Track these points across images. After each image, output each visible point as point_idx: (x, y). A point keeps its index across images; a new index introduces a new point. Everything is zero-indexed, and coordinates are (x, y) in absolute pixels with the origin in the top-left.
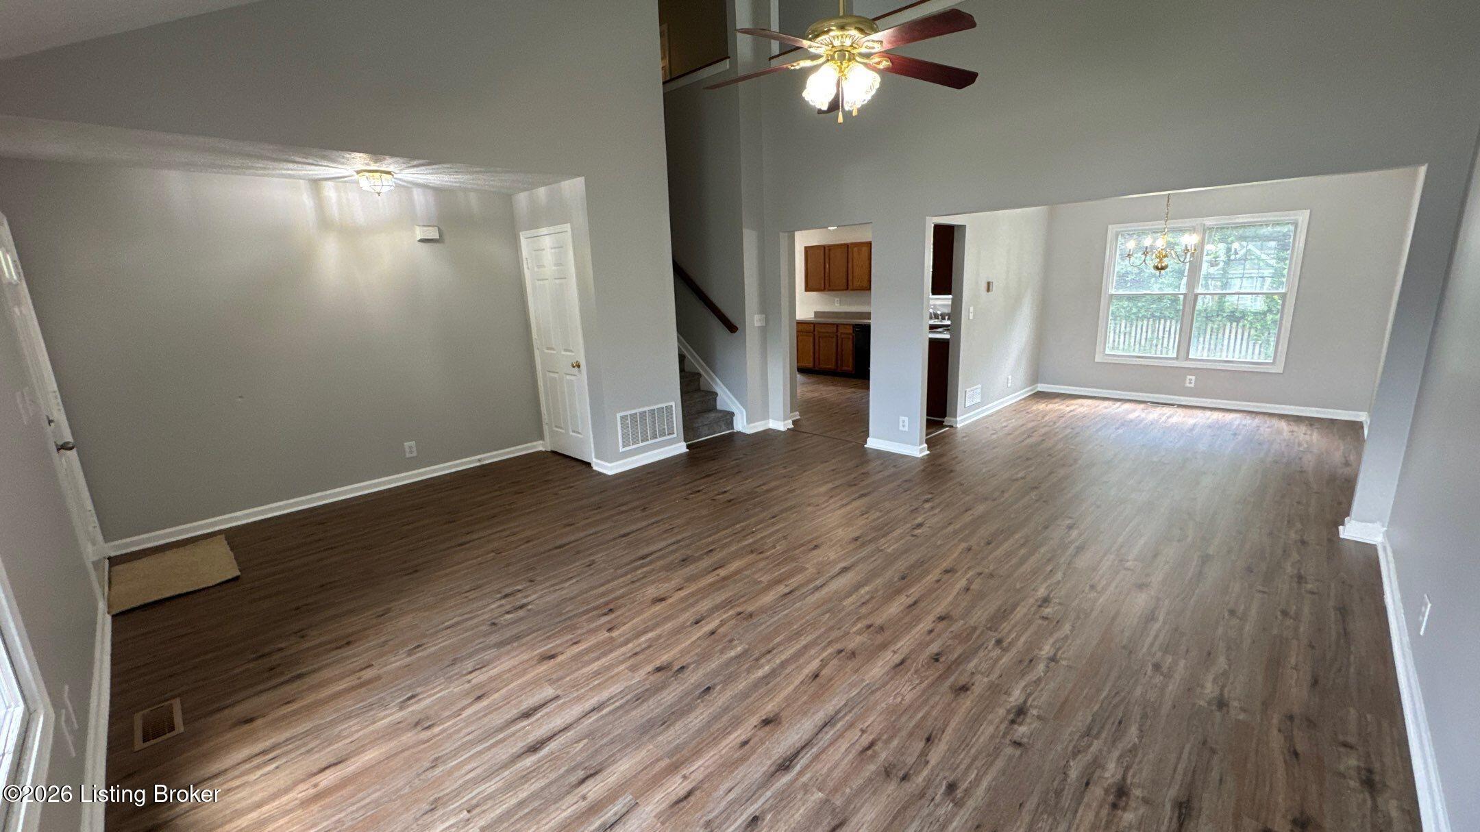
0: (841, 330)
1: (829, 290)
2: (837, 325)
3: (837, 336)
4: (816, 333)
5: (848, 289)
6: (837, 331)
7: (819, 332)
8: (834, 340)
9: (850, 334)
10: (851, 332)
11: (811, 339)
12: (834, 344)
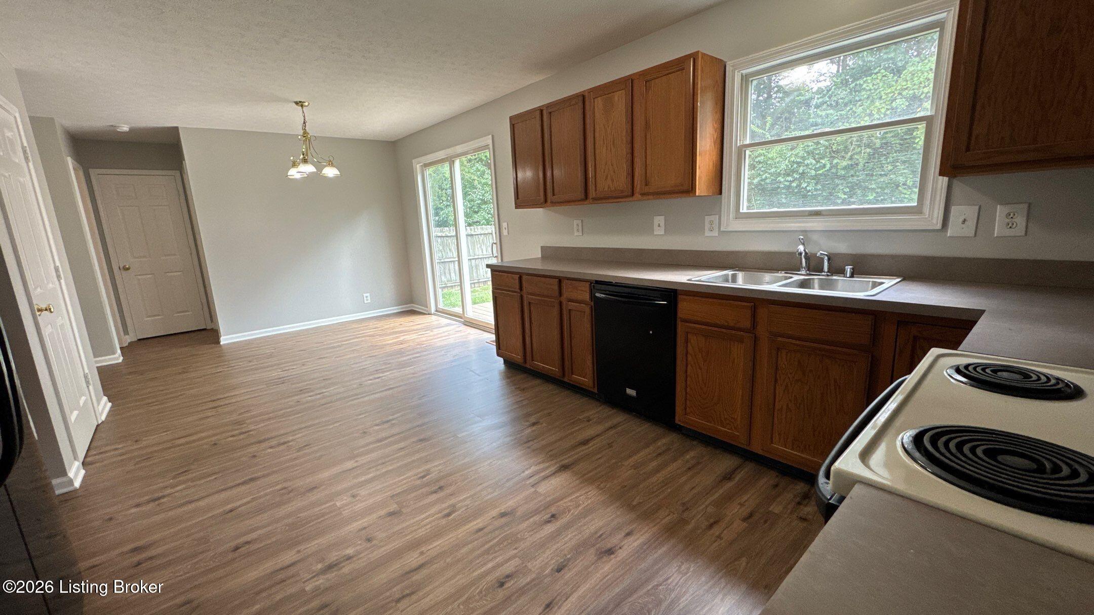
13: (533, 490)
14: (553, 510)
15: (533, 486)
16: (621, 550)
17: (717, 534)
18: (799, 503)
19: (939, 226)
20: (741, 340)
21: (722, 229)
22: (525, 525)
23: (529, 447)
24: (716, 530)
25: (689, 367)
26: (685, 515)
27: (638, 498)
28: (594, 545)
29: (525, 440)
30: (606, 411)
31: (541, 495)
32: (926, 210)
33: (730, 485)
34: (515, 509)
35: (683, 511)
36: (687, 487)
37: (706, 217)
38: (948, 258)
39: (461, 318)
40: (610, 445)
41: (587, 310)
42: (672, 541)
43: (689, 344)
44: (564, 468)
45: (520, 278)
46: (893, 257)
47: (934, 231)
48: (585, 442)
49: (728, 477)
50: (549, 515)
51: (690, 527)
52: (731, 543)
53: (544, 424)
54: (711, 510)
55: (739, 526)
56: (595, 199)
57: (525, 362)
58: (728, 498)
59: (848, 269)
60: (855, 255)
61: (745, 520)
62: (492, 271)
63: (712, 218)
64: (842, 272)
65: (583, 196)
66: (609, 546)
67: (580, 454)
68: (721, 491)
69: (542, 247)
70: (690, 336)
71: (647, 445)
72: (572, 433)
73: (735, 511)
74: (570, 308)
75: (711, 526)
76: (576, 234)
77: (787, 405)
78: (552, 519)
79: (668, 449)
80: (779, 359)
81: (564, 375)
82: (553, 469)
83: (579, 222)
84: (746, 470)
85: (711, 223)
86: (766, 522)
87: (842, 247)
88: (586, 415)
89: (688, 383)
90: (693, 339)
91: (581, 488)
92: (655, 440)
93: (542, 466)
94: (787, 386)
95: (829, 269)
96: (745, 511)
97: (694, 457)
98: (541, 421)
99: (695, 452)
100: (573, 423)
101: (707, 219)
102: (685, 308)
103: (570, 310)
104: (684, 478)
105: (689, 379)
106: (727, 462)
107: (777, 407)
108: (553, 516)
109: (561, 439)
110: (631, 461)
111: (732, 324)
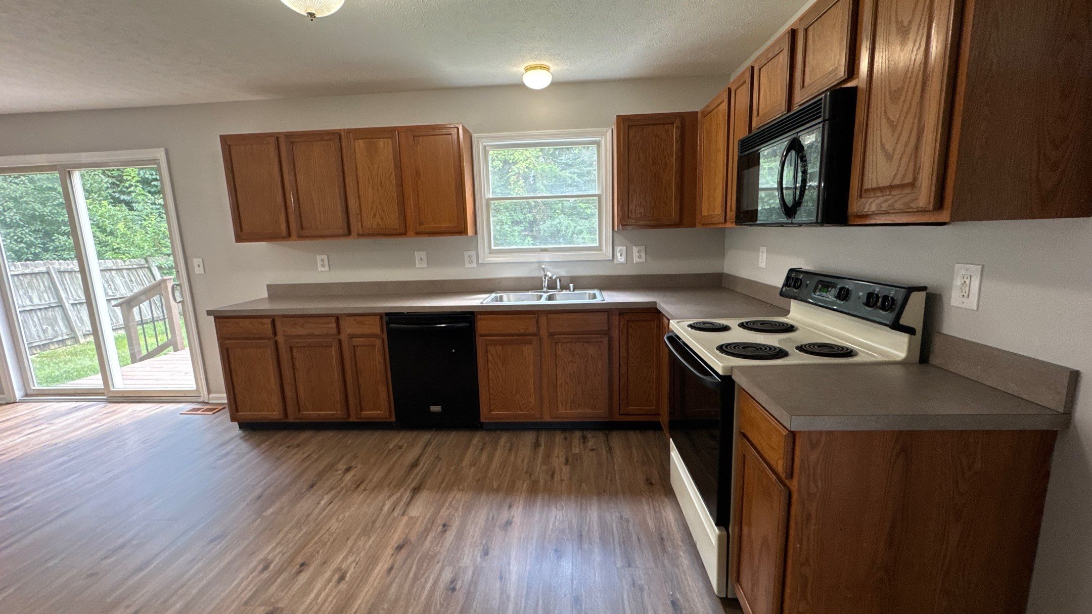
0: (349, 328)
1: (301, 237)
2: (338, 318)
3: (340, 341)
4: (280, 338)
5: (349, 233)
6: (339, 332)
7: (288, 337)
8: (334, 351)
9: (375, 336)
10: (377, 330)
11: (269, 353)
12: (335, 362)
13: (406, 518)
14: (440, 521)
15: (403, 514)
16: (515, 519)
17: (559, 478)
18: (584, 443)
19: (611, 258)
20: (530, 343)
21: (480, 262)
22: (427, 544)
23: (365, 490)
24: (557, 477)
25: (490, 372)
26: (533, 478)
27: (494, 483)
28: (495, 526)
29: (354, 486)
30: (409, 436)
31: (418, 518)
32: (604, 248)
33: (542, 448)
34: (406, 538)
35: (530, 476)
36: (519, 460)
37: (465, 252)
38: (617, 276)
39: (102, 394)
40: (438, 458)
41: (378, 342)
42: (540, 497)
43: (489, 355)
44: (416, 490)
45: (273, 322)
46: (591, 277)
47: (608, 260)
48: (415, 464)
49: (537, 445)
50: (441, 527)
51: (542, 483)
52: (570, 479)
53: (359, 466)
54: (544, 468)
55: (566, 469)
56: (359, 235)
57: (286, 416)
58: (548, 457)
59: (571, 285)
60: (572, 277)
61: (566, 464)
62: (216, 318)
63: (469, 253)
64: (568, 288)
65: (346, 232)
66: (504, 521)
67: (420, 474)
68: (540, 456)
69: (268, 286)
70: (489, 347)
71: (467, 447)
72: (396, 462)
73: (557, 461)
74: (354, 344)
75: (552, 476)
76: (320, 269)
77: (565, 380)
78: (445, 528)
79: (484, 444)
80: (557, 350)
81: (349, 416)
82: (407, 495)
83: (325, 257)
84: (543, 436)
85: (470, 257)
86: (577, 460)
87: (563, 272)
88: (394, 443)
89: (491, 385)
90: (492, 349)
91: (447, 497)
92: (470, 441)
93: (394, 498)
94: (563, 368)
95: (560, 287)
96: (562, 460)
97: (506, 442)
98: (353, 464)
99: (504, 438)
100: (387, 455)
101: (466, 254)
102: (482, 326)
103: (354, 346)
104: (512, 457)
105: (491, 382)
106: (529, 437)
107: (559, 383)
108: (444, 525)
109: (390, 471)
110: (466, 462)
111: (522, 331)
